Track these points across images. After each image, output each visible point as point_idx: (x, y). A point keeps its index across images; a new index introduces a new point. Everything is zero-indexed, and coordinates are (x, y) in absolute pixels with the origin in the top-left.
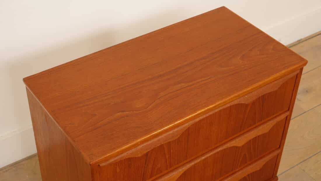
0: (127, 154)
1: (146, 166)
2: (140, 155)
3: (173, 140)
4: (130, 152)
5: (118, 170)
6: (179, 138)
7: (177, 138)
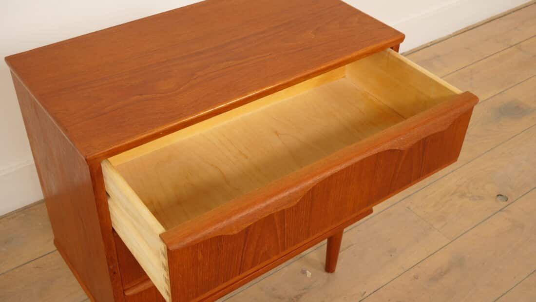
0: (215, 229)
1: (245, 248)
2: (235, 232)
3: (288, 206)
4: (219, 226)
5: (200, 257)
6: (298, 203)
7: (295, 203)
